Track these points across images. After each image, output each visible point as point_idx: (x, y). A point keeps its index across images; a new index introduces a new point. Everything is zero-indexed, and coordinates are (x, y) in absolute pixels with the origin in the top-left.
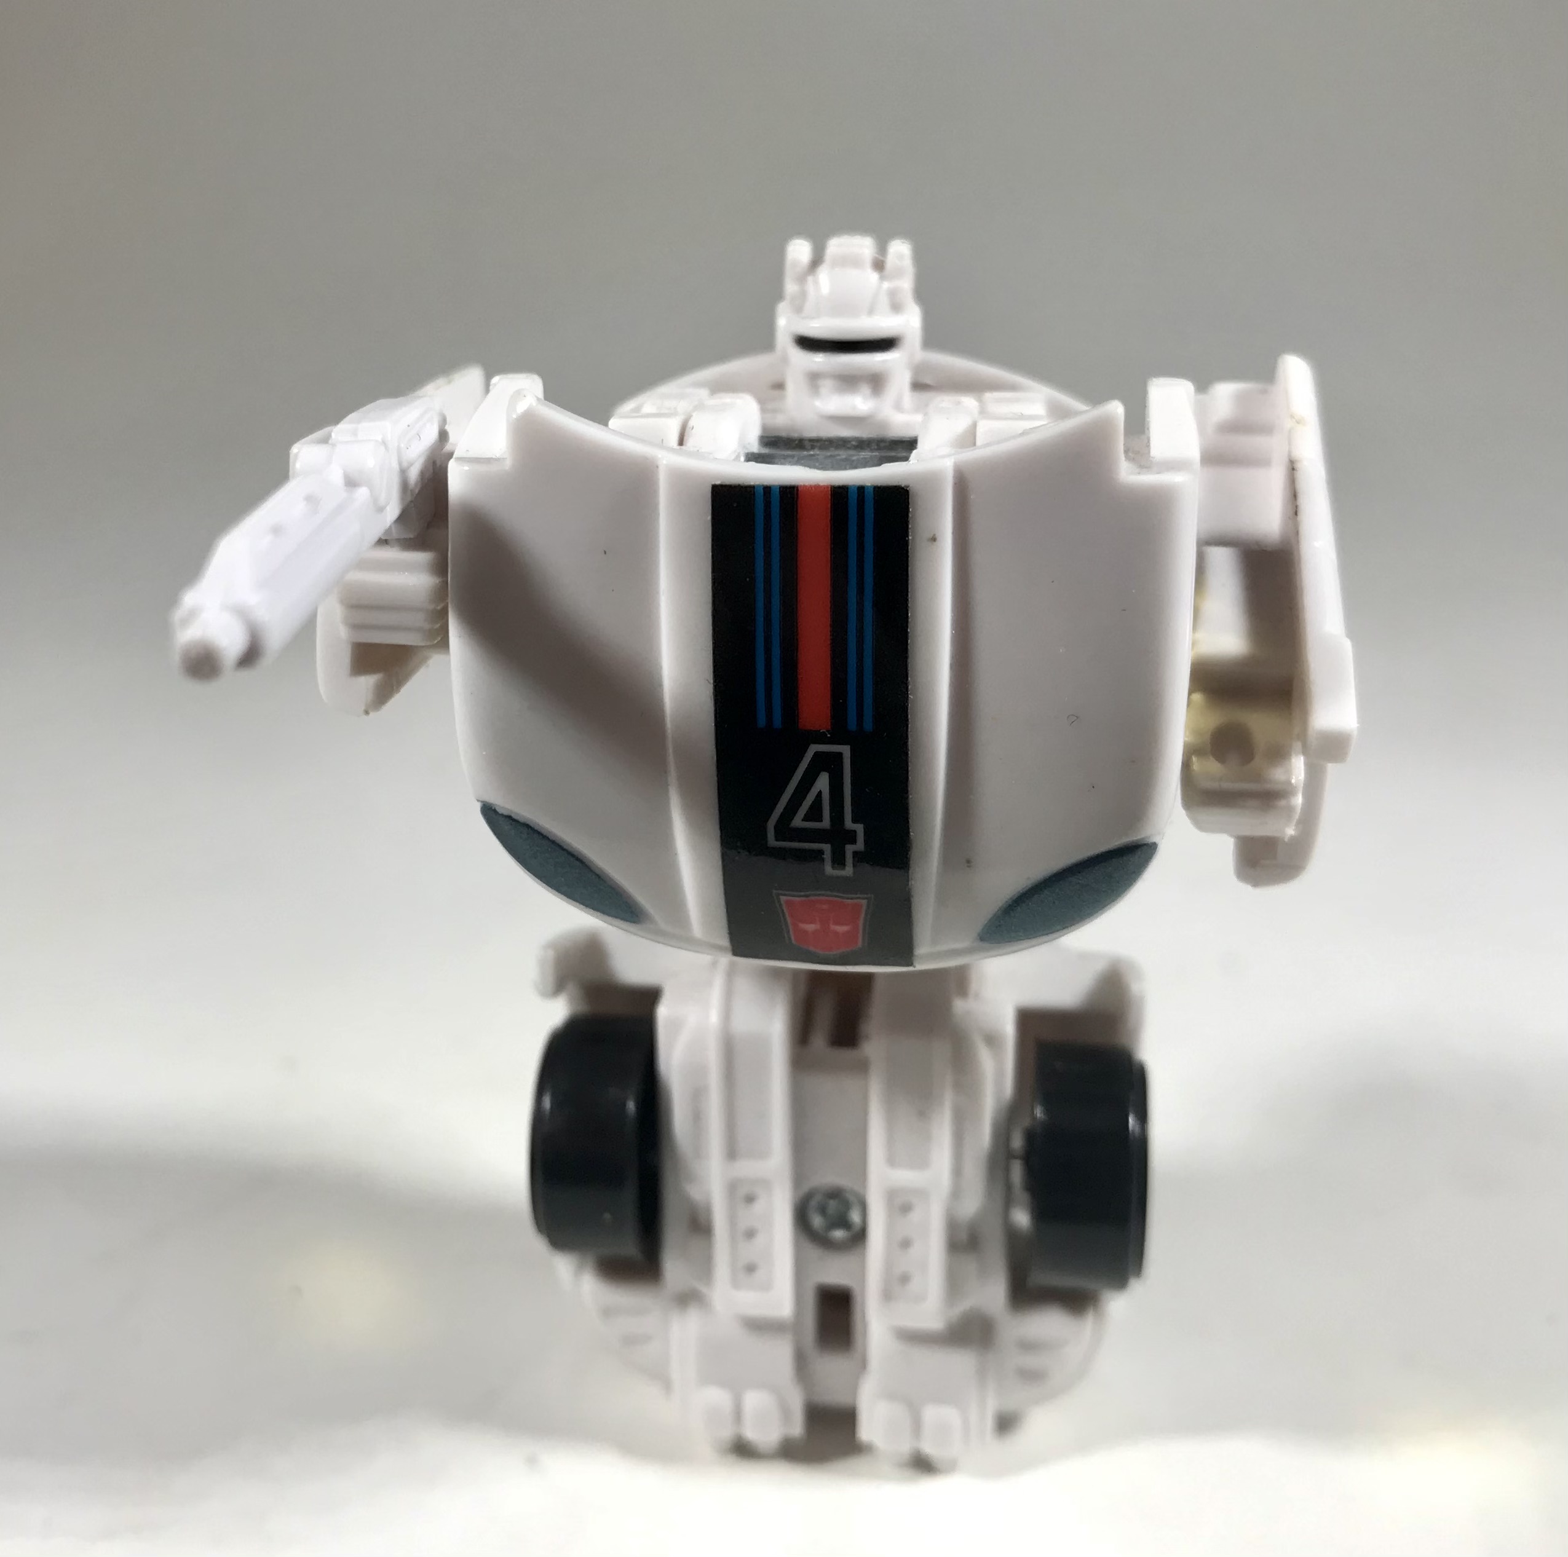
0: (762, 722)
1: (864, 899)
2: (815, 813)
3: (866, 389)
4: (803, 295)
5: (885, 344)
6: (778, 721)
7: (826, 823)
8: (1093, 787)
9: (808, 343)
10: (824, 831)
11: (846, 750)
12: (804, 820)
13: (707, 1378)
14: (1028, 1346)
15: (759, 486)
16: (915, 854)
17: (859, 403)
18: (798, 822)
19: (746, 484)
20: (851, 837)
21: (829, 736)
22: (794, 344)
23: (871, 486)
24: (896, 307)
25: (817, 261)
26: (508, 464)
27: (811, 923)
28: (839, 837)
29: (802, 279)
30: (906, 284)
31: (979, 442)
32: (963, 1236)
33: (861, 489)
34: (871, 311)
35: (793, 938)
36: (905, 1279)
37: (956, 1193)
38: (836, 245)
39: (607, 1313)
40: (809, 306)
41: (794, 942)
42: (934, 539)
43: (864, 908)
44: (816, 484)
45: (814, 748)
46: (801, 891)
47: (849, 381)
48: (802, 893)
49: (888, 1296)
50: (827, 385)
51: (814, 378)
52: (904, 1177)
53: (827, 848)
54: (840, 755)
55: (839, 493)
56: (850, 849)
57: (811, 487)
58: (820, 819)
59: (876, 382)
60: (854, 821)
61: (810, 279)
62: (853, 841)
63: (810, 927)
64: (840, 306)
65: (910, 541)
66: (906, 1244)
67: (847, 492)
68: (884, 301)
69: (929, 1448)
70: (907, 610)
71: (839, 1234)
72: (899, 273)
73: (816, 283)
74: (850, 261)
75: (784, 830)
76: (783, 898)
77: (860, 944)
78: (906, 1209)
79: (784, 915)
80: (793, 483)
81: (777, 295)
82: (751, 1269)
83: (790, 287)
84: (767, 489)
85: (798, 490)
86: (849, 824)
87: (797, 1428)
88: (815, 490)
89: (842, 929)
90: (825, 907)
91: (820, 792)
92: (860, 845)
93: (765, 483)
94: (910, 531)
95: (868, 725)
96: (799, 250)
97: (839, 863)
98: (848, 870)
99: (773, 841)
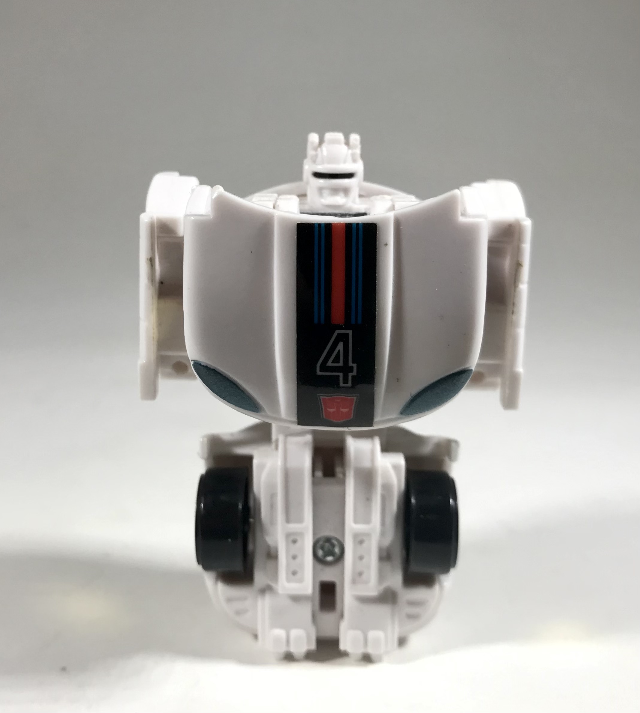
0: (316, 321)
1: (355, 396)
2: (337, 360)
3: (342, 194)
4: (316, 156)
5: (350, 176)
6: (323, 321)
7: (341, 364)
8: (449, 346)
9: (318, 175)
10: (340, 367)
11: (350, 332)
12: (333, 362)
13: (274, 625)
14: (412, 603)
15: (316, 224)
16: (377, 376)
17: (339, 200)
18: (330, 364)
19: (311, 223)
20: (351, 369)
21: (344, 326)
22: (312, 176)
23: (362, 223)
24: (354, 161)
25: (321, 141)
26: (211, 217)
27: (332, 408)
28: (346, 369)
29: (316, 149)
30: (358, 151)
31: (396, 209)
32: (385, 554)
33: (358, 224)
34: (345, 162)
35: (324, 415)
36: (360, 574)
37: (383, 534)
38: (329, 136)
39: (229, 600)
40: (319, 159)
41: (324, 417)
42: (386, 245)
43: (355, 401)
44: (339, 222)
45: (337, 332)
46: (329, 394)
47: (335, 191)
48: (329, 395)
49: (354, 582)
50: (326, 192)
51: (320, 190)
52: (360, 527)
53: (341, 374)
54: (348, 334)
55: (349, 226)
56: (350, 375)
57: (337, 224)
58: (339, 362)
59: (346, 191)
60: (353, 363)
61: (319, 149)
62: (352, 372)
63: (331, 410)
64: (332, 160)
65: (377, 245)
66: (361, 558)
67: (352, 226)
68: (350, 159)
69: (370, 650)
70: (376, 274)
71: (330, 558)
72: (355, 147)
73: (322, 151)
74: (335, 142)
75: (324, 368)
76: (321, 397)
77: (352, 417)
78: (361, 542)
79: (321, 405)
80: (330, 222)
81: (304, 156)
82: (294, 573)
83: (310, 152)
84: (320, 225)
85: (332, 225)
86: (351, 364)
87: (313, 646)
88: (339, 225)
89: (345, 410)
90: (338, 401)
91: (339, 351)
92: (355, 373)
93: (319, 223)
94: (377, 241)
95: (360, 321)
96: (314, 138)
97: (346, 381)
98: (350, 384)
99: (319, 373)
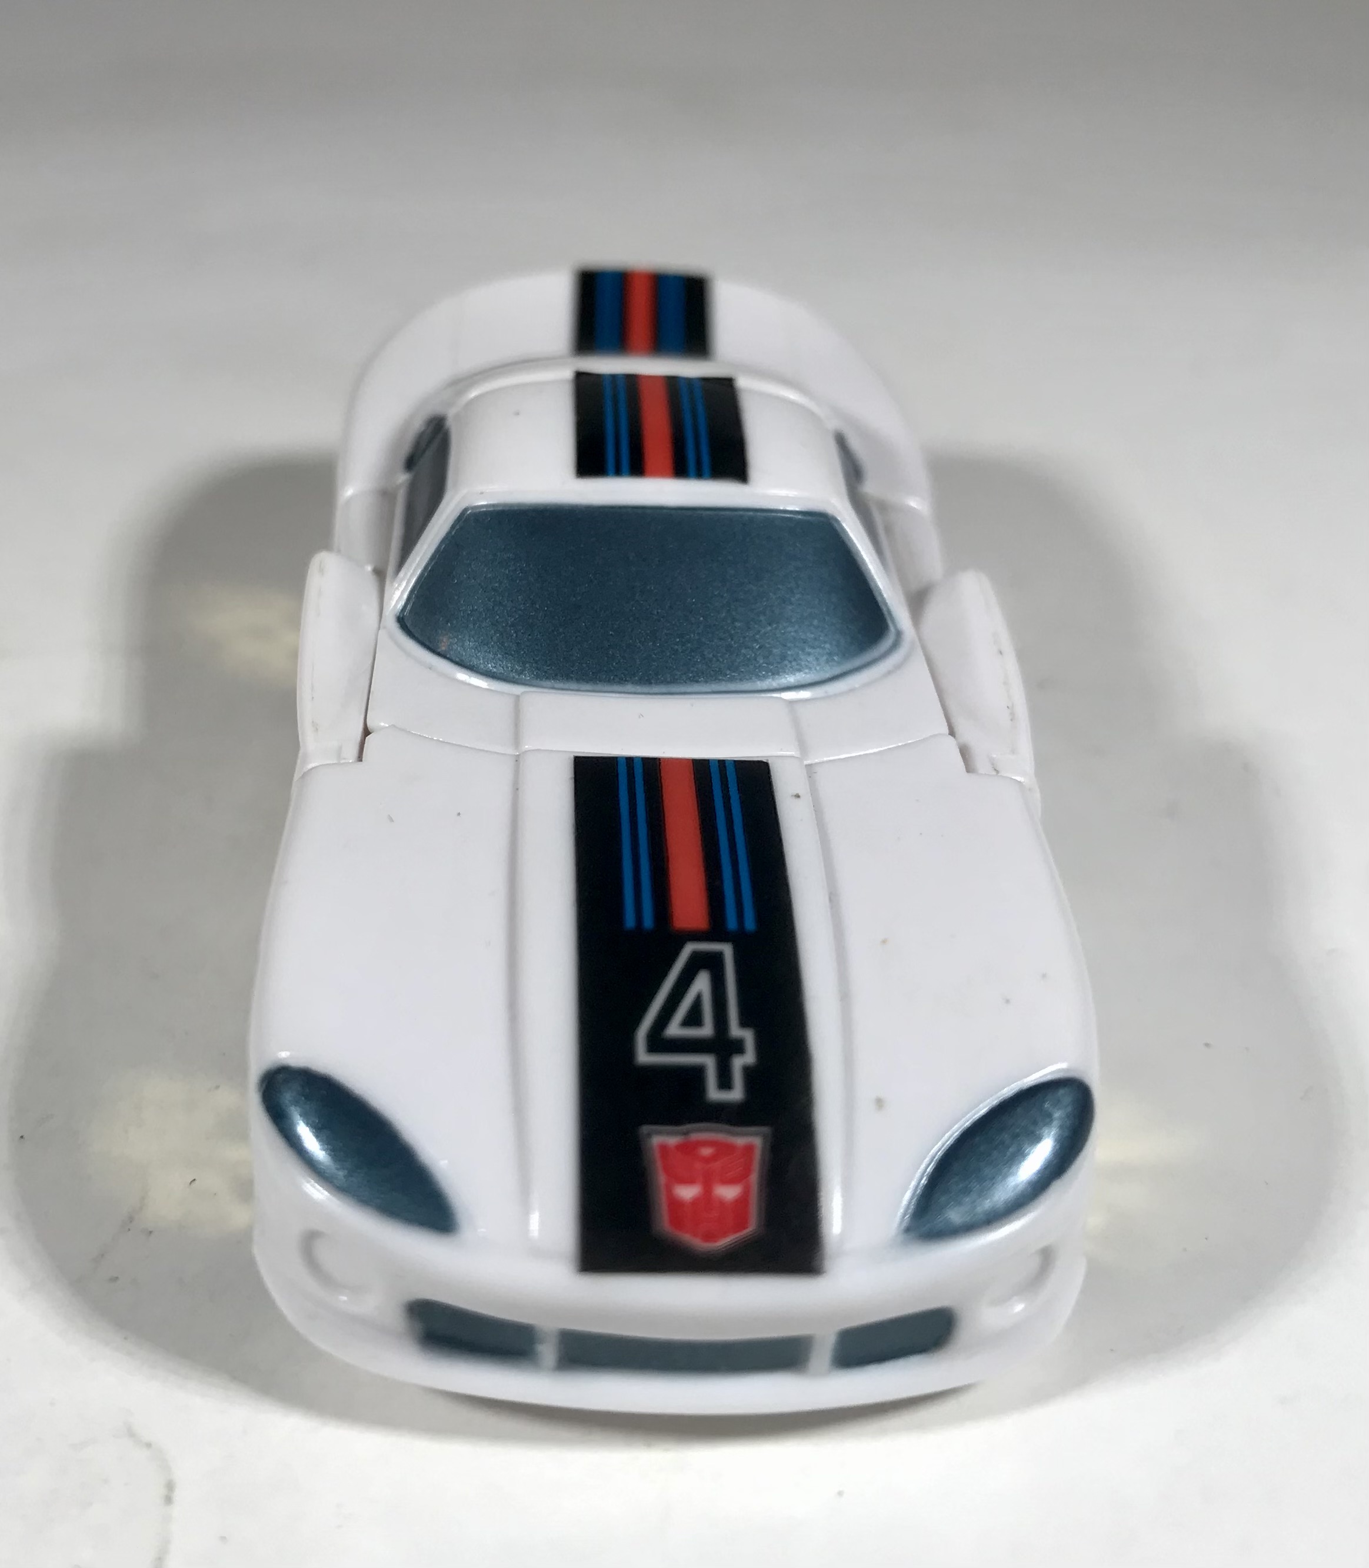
0: (630, 922)
1: (758, 1135)
6: (648, 922)
7: (706, 1030)
18: (674, 1029)
20: (738, 1047)
21: (707, 934)
27: (688, 1184)
33: (722, 763)
35: (664, 1215)
41: (665, 1223)
43: (759, 1150)
53: (708, 1062)
55: (701, 764)
63: (689, 1193)
67: (709, 764)
76: (655, 1141)
77: (753, 1223)
79: (656, 1167)
80: (655, 756)
84: (630, 760)
85: (660, 762)
86: (736, 1030)
89: (730, 1193)
90: (709, 1149)
95: (750, 925)
97: (725, 1082)
98: (736, 1094)
99: (643, 1057)
